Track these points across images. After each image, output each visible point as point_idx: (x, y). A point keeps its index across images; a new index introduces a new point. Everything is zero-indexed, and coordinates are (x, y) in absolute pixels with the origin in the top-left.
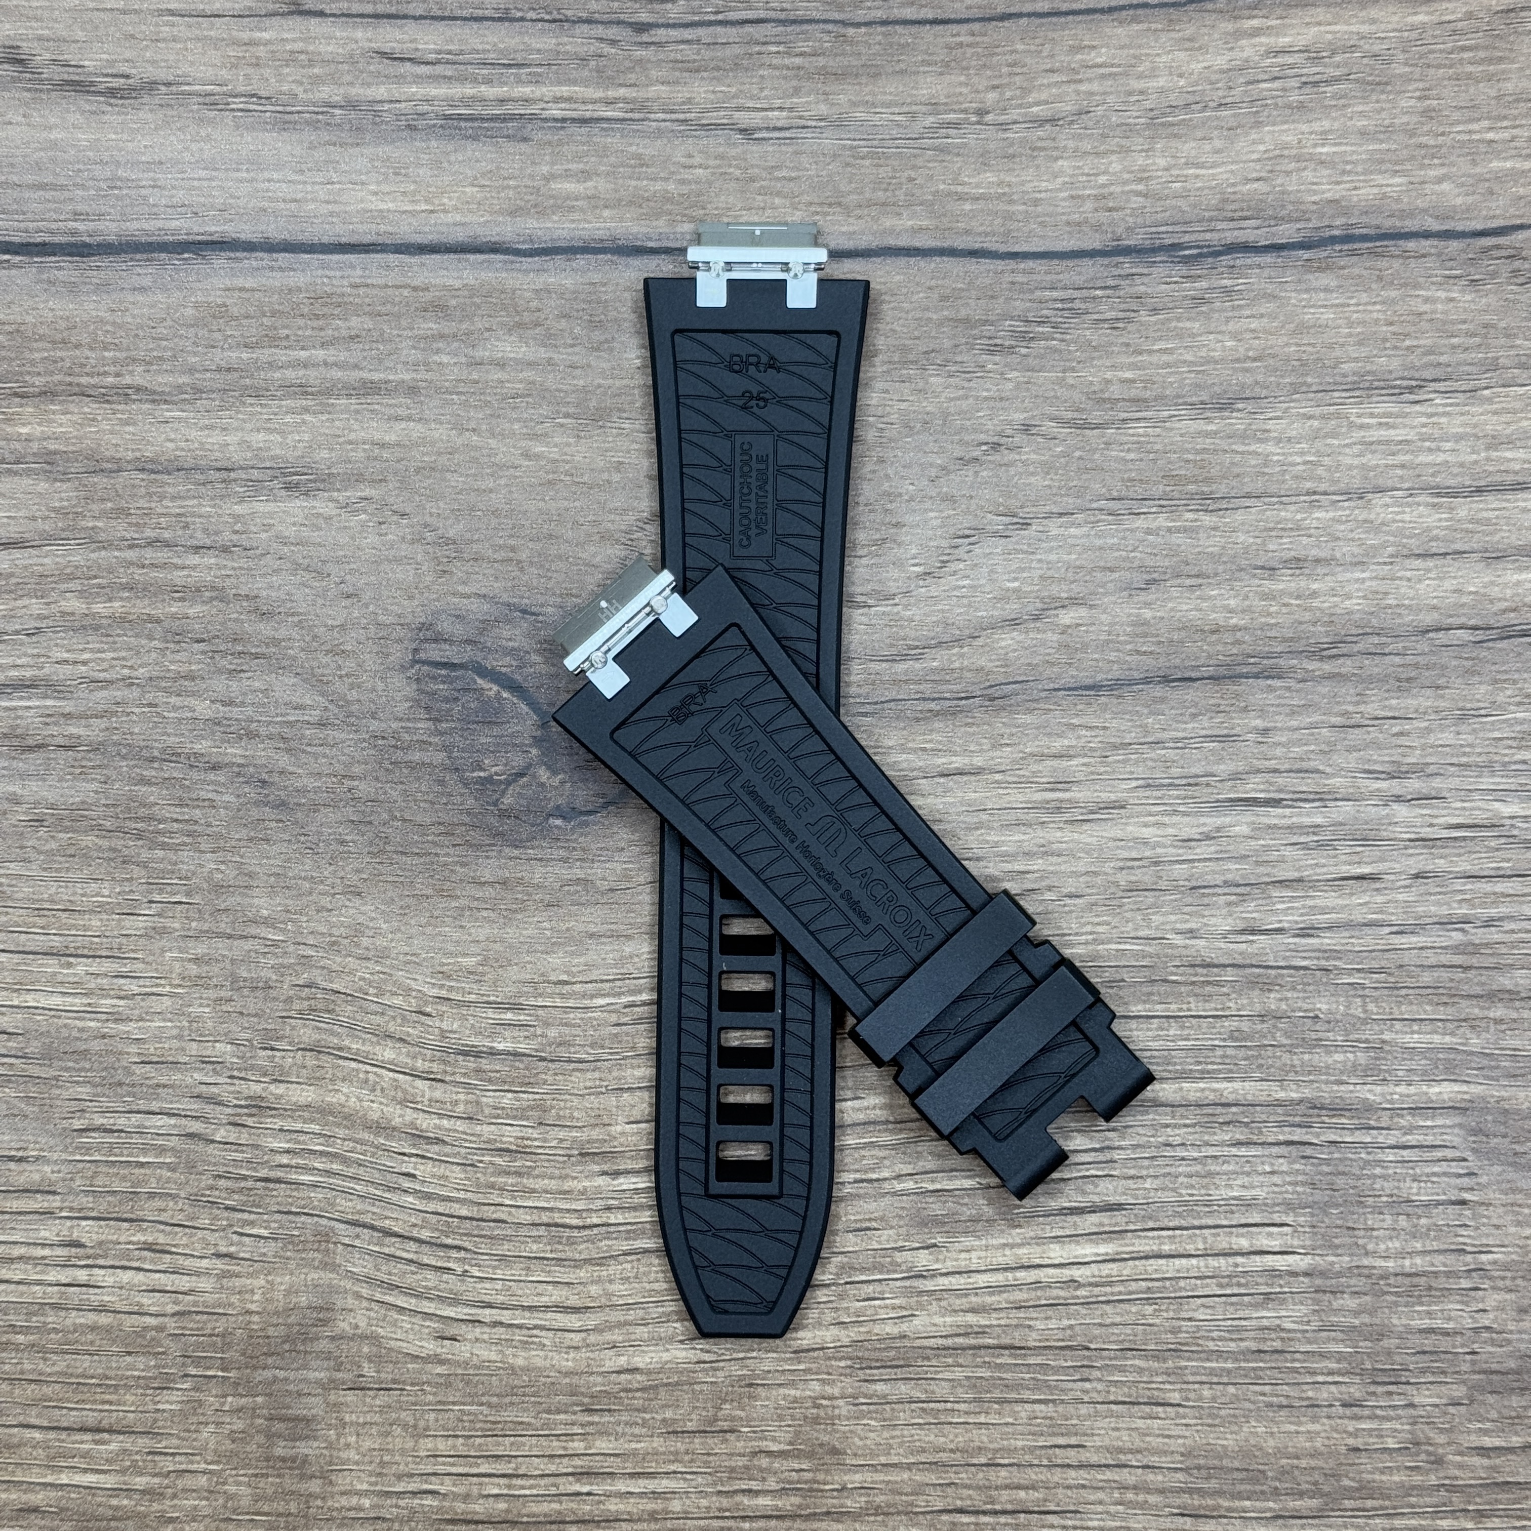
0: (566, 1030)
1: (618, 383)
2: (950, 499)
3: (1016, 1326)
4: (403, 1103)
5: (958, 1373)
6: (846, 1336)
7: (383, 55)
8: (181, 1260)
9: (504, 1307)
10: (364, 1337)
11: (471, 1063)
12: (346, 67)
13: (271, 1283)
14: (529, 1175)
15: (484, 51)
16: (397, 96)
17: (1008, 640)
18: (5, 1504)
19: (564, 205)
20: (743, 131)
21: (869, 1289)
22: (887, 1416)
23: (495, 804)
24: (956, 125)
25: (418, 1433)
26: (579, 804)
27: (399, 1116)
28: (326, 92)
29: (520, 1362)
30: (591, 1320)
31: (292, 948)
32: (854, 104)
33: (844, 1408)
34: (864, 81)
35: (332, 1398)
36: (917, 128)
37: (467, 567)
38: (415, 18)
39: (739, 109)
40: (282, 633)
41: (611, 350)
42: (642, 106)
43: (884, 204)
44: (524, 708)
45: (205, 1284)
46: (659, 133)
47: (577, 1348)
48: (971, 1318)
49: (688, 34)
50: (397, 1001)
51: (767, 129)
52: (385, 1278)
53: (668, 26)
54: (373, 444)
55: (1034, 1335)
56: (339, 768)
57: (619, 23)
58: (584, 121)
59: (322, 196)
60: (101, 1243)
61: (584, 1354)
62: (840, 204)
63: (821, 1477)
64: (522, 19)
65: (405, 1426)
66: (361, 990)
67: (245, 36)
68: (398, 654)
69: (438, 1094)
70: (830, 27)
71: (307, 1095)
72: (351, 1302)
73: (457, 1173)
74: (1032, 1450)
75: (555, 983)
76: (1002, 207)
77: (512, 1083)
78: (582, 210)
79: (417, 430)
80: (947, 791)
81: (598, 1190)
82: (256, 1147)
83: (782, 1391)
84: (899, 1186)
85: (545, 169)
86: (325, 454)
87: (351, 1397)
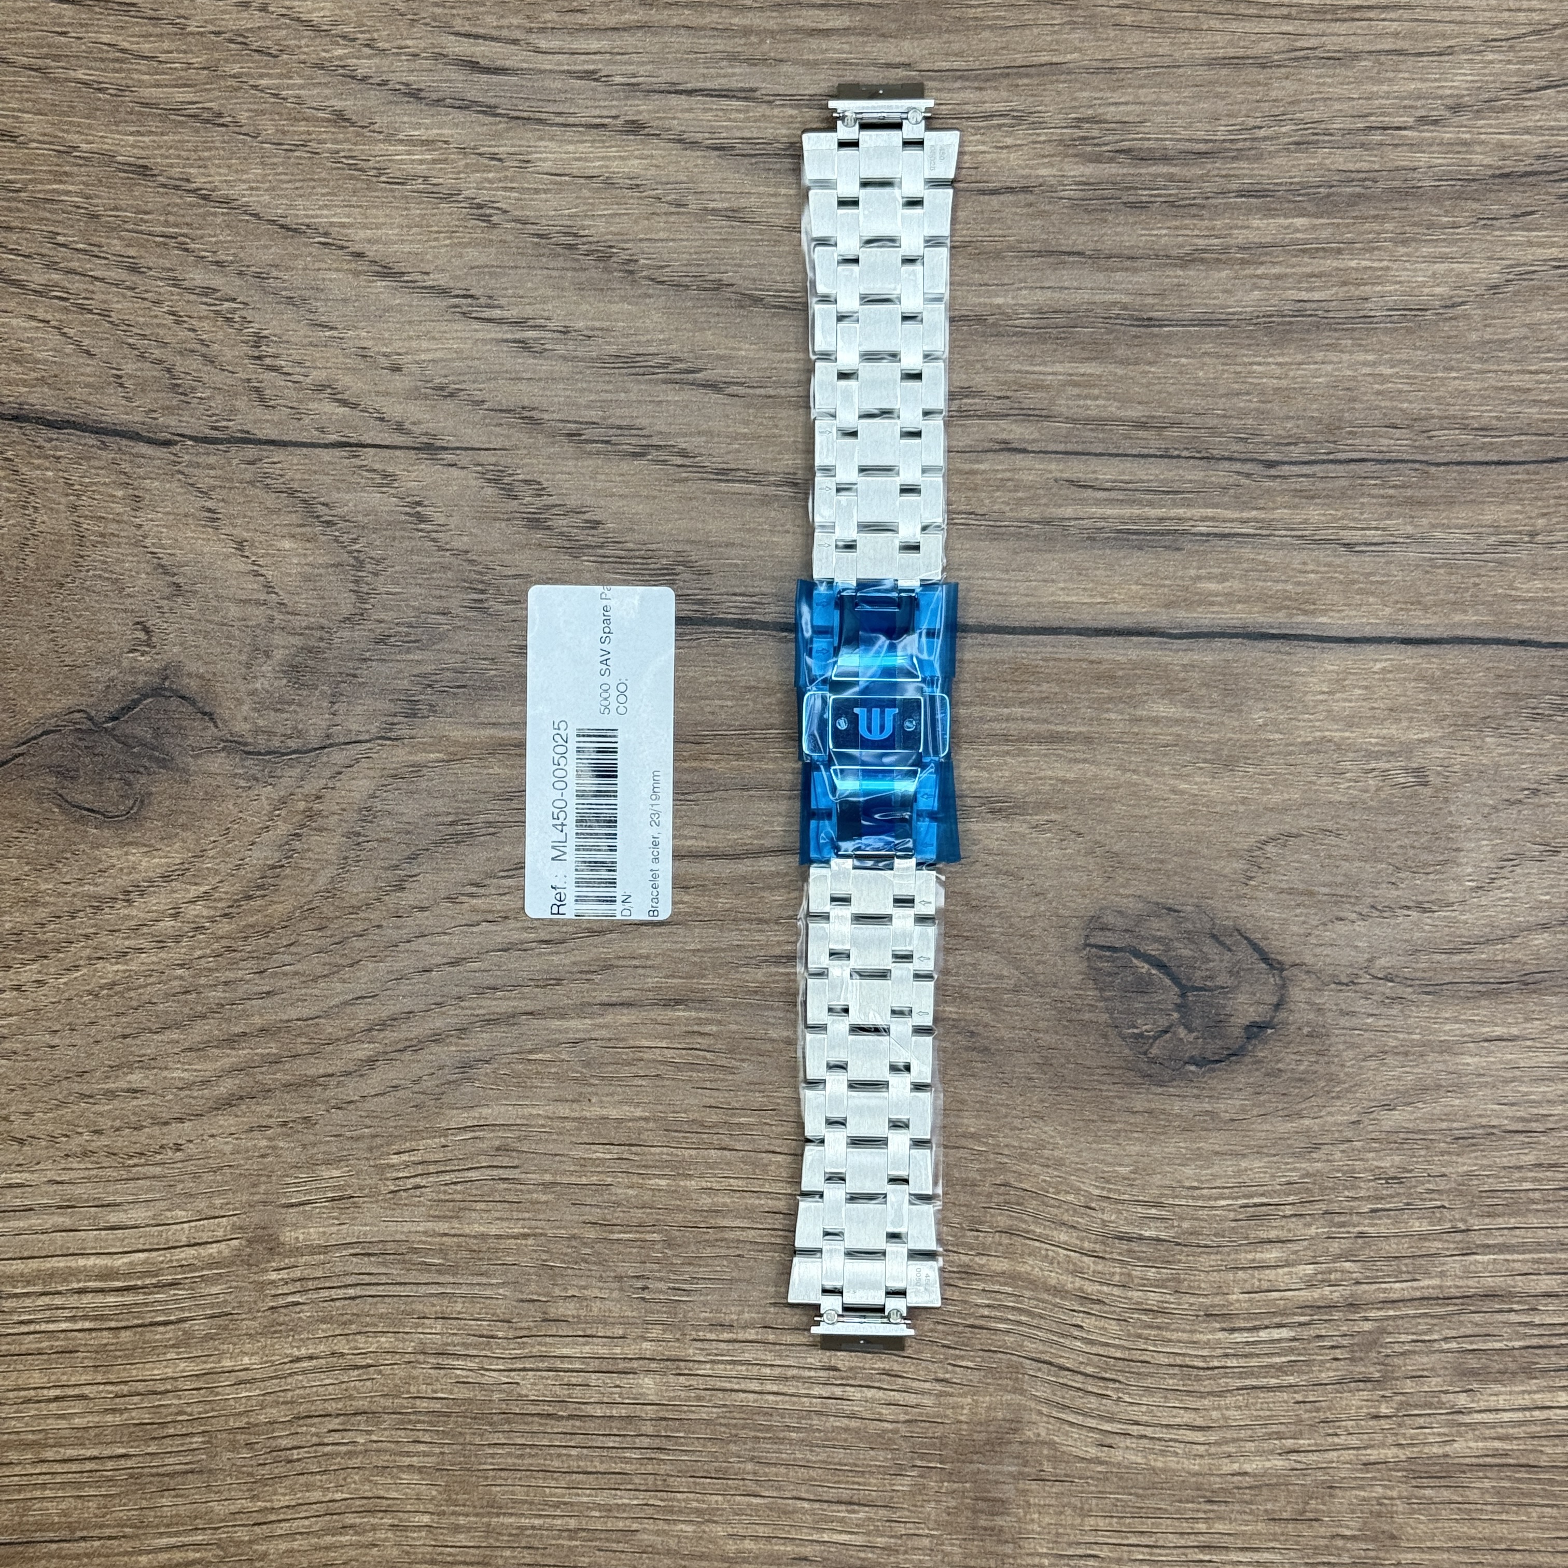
0: (1196, 1223)
1: (1244, 737)
2: (1498, 831)
3: (1532, 1451)
4: (1074, 1273)
5: (1487, 1484)
6: (1403, 1454)
7: (1070, 482)
8: (910, 1382)
9: (1147, 1425)
10: (1044, 1443)
11: (1125, 1246)
12: (1042, 492)
13: (976, 1401)
14: (1167, 1329)
15: (1149, 481)
16: (1081, 515)
17: (1540, 940)
18: (785, 1553)
19: (1206, 600)
20: (1345, 545)
21: (1421, 1421)
22: (1433, 1511)
23: (1145, 1053)
24: (1512, 543)
25: (1085, 1513)
26: (1209, 1055)
27: (1072, 1283)
28: (1026, 512)
29: (1160, 1465)
30: (1213, 1437)
31: (992, 1156)
32: (1433, 526)
33: (1400, 1506)
34: (1442, 507)
35: (1021, 1485)
36: (1482, 544)
37: (1127, 875)
38: (1096, 455)
39: (1344, 528)
40: (987, 921)
41: (1241, 711)
42: (1269, 524)
43: (1454, 603)
44: (1168, 982)
45: (928, 1401)
46: (1281, 547)
47: (1201, 1456)
48: (1497, 1444)
49: (1306, 470)
50: (1070, 1198)
51: (1366, 544)
52: (1060, 1400)
53: (1291, 463)
54: (1058, 779)
55: (1545, 1458)
56: (1027, 1023)
57: (1252, 460)
58: (1224, 536)
59: (1022, 591)
60: (851, 1368)
61: (1207, 1461)
62: (1419, 603)
63: (1382, 1555)
64: (1178, 457)
65: (1074, 1508)
66: (1042, 1189)
67: (967, 467)
68: (1074, 938)
69: (1100, 1268)
70: (1417, 466)
71: (1001, 1265)
72: (1034, 1417)
73: (1113, 1326)
74: (1539, 1540)
75: (1189, 1188)
76: (1547, 607)
77: (1155, 1261)
78: (1220, 604)
79: (1091, 770)
80: (1490, 1053)
81: (1219, 1341)
82: (965, 1302)
83: (1354, 1492)
84: (1445, 1346)
85: (1193, 572)
86: (1021, 787)
87: (1034, 1486)
